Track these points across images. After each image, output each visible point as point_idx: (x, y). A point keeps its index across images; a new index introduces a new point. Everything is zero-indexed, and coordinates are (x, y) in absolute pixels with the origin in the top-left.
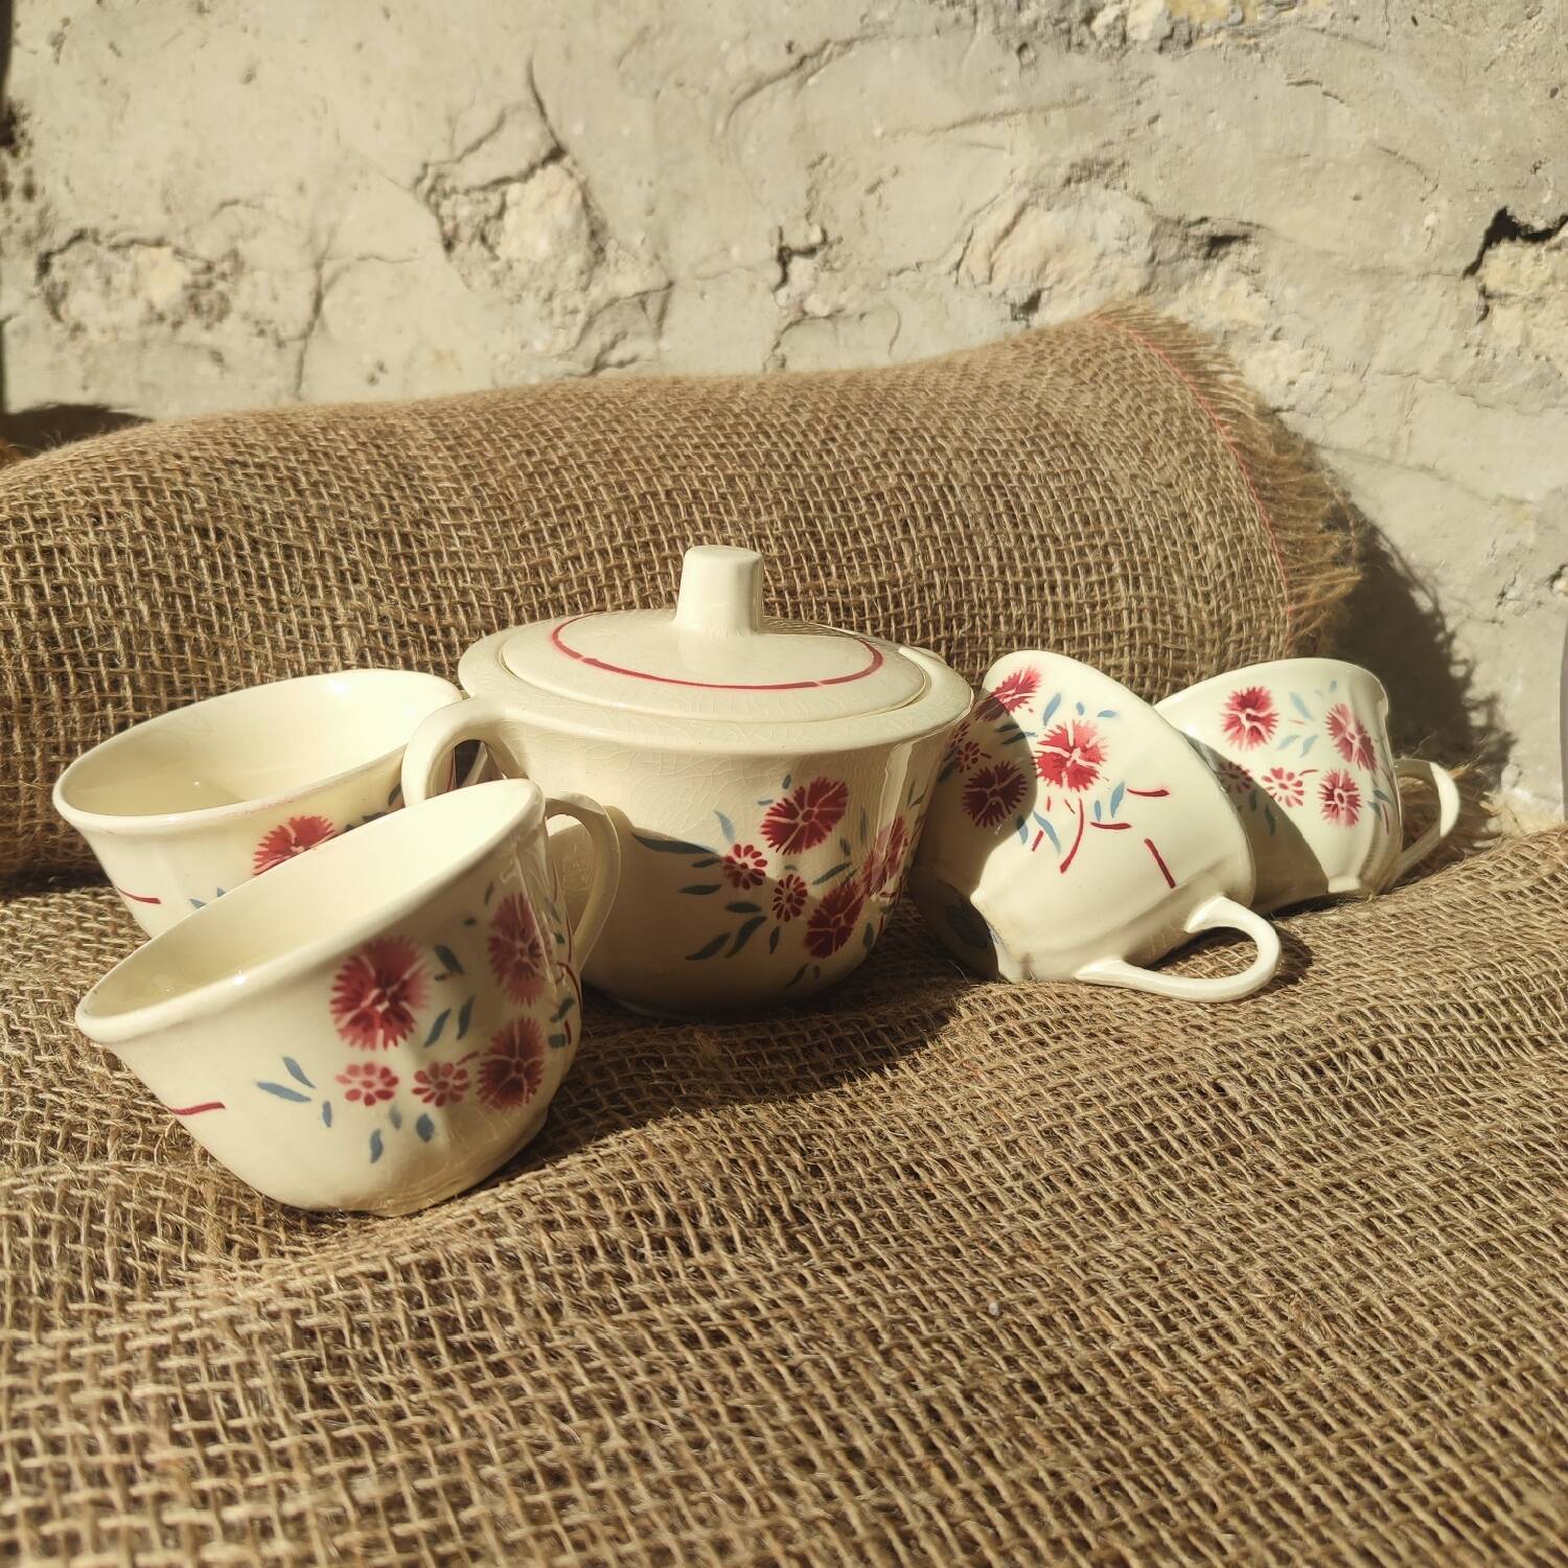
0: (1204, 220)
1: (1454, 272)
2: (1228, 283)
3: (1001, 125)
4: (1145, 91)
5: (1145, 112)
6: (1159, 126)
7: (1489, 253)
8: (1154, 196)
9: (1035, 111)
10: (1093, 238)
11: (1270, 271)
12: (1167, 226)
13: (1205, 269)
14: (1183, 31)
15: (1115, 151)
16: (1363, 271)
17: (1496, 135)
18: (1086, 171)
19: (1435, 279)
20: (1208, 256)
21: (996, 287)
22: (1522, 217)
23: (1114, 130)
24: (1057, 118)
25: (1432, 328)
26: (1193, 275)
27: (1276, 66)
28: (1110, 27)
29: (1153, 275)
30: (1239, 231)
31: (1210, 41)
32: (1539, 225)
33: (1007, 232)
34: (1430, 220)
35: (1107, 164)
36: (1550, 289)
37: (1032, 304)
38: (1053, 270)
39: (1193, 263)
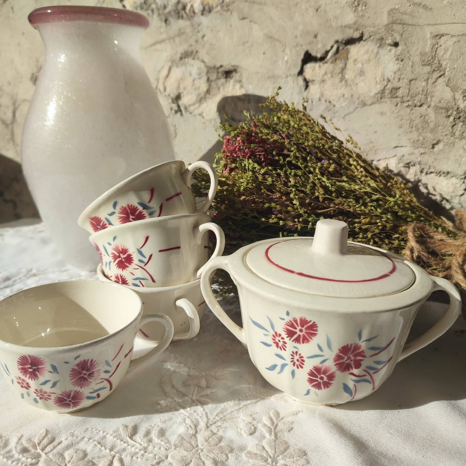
0: (221, 66)
1: (295, 75)
2: (234, 86)
3: (163, 44)
4: (200, 28)
5: (200, 35)
6: (205, 39)
7: (305, 67)
8: (206, 60)
9: (171, 38)
10: (191, 75)
11: (244, 80)
12: (210, 69)
13: (226, 82)
14: (207, 8)
15: (193, 48)
16: (269, 77)
17: (301, 27)
18: (186, 55)
19: (289, 78)
20: (226, 77)
21: (167, 93)
22: (314, 54)
23: (192, 41)
24: (177, 40)
25: (292, 94)
26: (223, 85)
27: (235, 14)
28: (190, 10)
29: (210, 86)
30: (232, 68)
31: (216, 10)
32: (319, 56)
33: (167, 76)
34: (286, 58)
35: (192, 52)
36: (325, 77)
37: (178, 98)
38: (182, 86)
39: (223, 80)
